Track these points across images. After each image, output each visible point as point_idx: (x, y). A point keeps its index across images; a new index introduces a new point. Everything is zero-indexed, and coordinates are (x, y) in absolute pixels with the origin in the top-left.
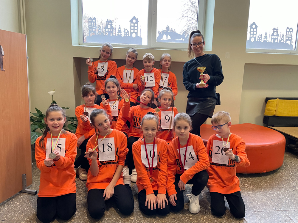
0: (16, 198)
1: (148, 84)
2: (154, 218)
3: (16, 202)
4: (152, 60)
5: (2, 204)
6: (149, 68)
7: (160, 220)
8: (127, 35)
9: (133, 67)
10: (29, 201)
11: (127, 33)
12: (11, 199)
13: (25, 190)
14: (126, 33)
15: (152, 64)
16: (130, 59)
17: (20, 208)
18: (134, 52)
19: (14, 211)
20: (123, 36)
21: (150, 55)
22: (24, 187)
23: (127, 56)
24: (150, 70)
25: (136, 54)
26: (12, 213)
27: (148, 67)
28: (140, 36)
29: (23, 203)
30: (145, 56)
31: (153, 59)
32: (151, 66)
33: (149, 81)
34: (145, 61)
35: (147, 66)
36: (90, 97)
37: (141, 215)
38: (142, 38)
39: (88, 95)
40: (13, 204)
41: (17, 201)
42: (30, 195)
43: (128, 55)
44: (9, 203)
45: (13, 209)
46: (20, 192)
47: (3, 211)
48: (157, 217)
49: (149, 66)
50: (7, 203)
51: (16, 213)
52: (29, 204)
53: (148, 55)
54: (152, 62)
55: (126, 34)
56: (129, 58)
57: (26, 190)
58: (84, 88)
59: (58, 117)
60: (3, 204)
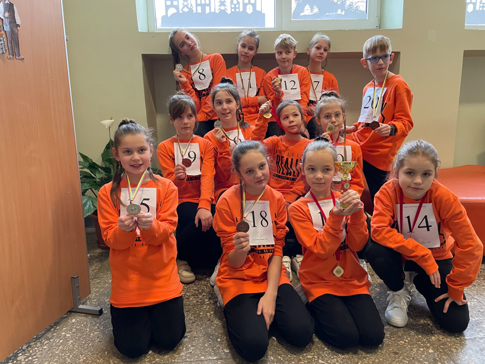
0: (61, 325)
1: (288, 96)
2: (355, 353)
3: (63, 333)
4: (292, 48)
5: (37, 339)
6: (287, 64)
7: (368, 357)
8: (237, 10)
9: (252, 66)
10: (90, 328)
11: (237, 6)
12: (52, 327)
13: (79, 307)
14: (235, 5)
15: (292, 56)
16: (246, 50)
17: (74, 346)
18: (252, 35)
19: (63, 351)
20: (229, 12)
21: (289, 38)
22: (76, 301)
23: (239, 46)
24: (289, 69)
25: (257, 40)
26: (59, 356)
27: (284, 62)
28: (261, 10)
29: (79, 335)
30: (278, 41)
31: (294, 45)
32: (291, 59)
33: (289, 90)
34: (280, 50)
35: (282, 60)
36: (186, 120)
37: (326, 349)
38: (264, 14)
39: (183, 114)
40: (59, 337)
41: (66, 331)
42: (90, 317)
43: (241, 42)
44: (49, 335)
45: (60, 347)
46: (69, 311)
47: (40, 352)
48: (360, 351)
49: (286, 60)
50: (45, 336)
51: (69, 356)
52: (92, 334)
53: (285, 39)
54: (293, 51)
55: (235, 8)
56: (243, 50)
57: (81, 306)
58: (175, 101)
59: (140, 145)
60: (39, 338)
